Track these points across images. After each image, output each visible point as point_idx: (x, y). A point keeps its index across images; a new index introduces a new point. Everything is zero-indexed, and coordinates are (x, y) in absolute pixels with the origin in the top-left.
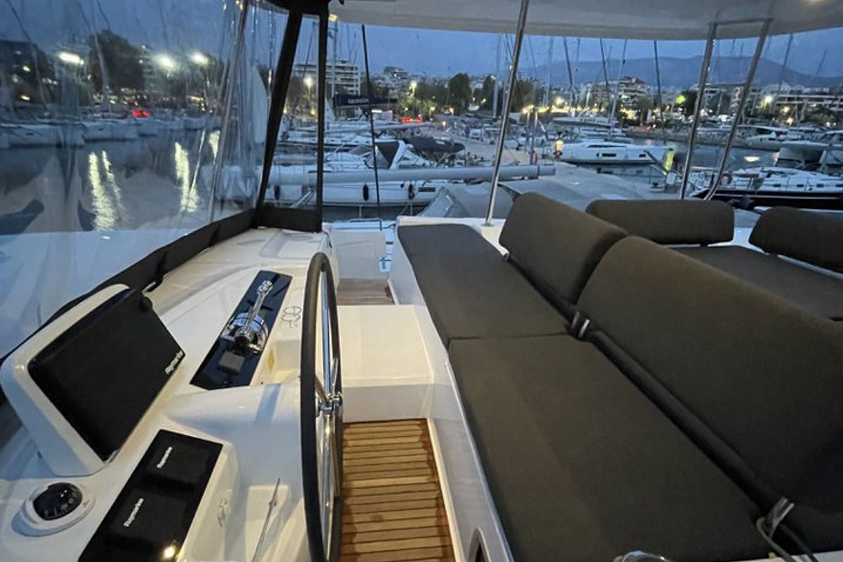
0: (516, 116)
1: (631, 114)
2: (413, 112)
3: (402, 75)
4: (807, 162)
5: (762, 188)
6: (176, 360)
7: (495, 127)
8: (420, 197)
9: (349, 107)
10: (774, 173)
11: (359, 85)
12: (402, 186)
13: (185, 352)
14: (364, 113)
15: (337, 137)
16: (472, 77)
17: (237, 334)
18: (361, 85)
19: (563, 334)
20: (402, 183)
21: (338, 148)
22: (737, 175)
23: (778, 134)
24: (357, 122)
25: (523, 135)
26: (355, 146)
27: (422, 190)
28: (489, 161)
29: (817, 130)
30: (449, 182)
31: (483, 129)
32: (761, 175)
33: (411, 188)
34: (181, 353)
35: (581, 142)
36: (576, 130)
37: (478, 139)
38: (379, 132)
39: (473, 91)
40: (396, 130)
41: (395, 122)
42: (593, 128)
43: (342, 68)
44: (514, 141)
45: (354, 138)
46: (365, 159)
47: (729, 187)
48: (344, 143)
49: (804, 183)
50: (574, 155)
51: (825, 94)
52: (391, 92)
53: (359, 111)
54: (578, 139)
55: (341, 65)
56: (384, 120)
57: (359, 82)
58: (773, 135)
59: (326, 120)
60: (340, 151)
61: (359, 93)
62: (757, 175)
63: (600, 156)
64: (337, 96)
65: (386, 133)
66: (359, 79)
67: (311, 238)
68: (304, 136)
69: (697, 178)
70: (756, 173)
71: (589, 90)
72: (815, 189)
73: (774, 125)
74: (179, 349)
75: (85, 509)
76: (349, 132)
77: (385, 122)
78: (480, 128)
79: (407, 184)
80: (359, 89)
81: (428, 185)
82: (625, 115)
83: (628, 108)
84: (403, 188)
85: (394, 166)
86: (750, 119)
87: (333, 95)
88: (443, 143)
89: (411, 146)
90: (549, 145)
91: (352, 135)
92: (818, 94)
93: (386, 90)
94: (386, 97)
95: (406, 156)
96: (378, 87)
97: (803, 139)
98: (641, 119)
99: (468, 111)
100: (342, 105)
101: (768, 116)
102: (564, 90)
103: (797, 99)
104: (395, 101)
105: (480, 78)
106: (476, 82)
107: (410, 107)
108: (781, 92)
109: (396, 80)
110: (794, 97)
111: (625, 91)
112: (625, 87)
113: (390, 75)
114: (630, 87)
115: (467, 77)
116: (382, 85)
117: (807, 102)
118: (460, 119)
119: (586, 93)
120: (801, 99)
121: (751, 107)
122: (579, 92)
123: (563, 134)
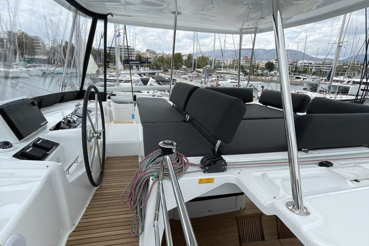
0: (201, 70)
1: (248, 71)
2: (158, 68)
3: (154, 53)
6: (44, 123)
7: (193, 74)
9: (131, 65)
11: (135, 57)
12: (148, 92)
13: (48, 122)
14: (136, 68)
15: (124, 77)
16: (184, 55)
17: (67, 120)
18: (136, 57)
19: (182, 121)
21: (124, 81)
23: (304, 79)
25: (204, 78)
29: (318, 77)
31: (188, 76)
34: (46, 122)
35: (227, 80)
36: (226, 76)
37: (185, 79)
38: (142, 75)
39: (184, 60)
44: (200, 80)
48: (126, 80)
50: (225, 86)
51: (320, 64)
52: (149, 59)
54: (226, 79)
55: (127, 48)
57: (135, 56)
58: (302, 79)
61: (135, 59)
63: (235, 86)
64: (125, 60)
66: (135, 54)
71: (232, 61)
73: (302, 76)
74: (46, 120)
75: (13, 149)
78: (187, 75)
80: (134, 58)
82: (246, 71)
83: (247, 69)
84: (149, 94)
86: (293, 73)
87: (123, 60)
88: (168, 79)
89: (155, 80)
92: (318, 64)
93: (147, 59)
94: (146, 61)
95: (152, 84)
96: (143, 58)
97: (312, 80)
98: (252, 73)
99: (182, 68)
100: (127, 64)
101: (300, 72)
102: (222, 61)
103: (310, 66)
104: (150, 63)
105: (186, 55)
106: (185, 57)
107: (157, 66)
108: (305, 64)
109: (151, 55)
110: (309, 65)
111: (246, 62)
112: (245, 60)
113: (149, 53)
114: (247, 60)
115: (181, 54)
116: (145, 57)
117: (314, 67)
118: (178, 71)
119: (230, 62)
120: (312, 66)
121: (293, 68)
122: (228, 62)
123: (219, 77)
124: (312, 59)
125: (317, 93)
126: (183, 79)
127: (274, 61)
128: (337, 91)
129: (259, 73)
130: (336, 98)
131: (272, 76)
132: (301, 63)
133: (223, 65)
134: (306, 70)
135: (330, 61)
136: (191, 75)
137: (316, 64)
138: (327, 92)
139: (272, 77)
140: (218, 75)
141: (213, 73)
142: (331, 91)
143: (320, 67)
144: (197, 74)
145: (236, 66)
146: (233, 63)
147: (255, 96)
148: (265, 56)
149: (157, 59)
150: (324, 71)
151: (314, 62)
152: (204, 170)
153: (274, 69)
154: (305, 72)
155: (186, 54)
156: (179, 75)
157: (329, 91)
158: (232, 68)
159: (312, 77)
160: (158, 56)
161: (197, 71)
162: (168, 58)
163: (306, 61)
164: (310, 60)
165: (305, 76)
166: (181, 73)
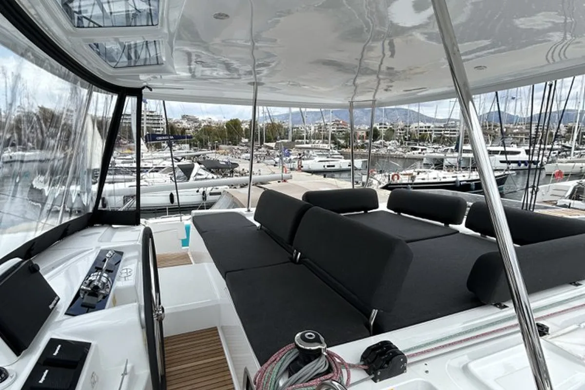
0: (273, 145)
1: (342, 142)
2: (203, 145)
3: (195, 120)
4: (435, 165)
5: (416, 181)
6: (55, 302)
7: (260, 152)
8: (210, 198)
9: (157, 142)
10: (420, 172)
12: (198, 191)
13: (60, 297)
14: (168, 145)
15: (149, 162)
16: (243, 121)
17: (92, 286)
18: (166, 127)
19: (288, 262)
20: (197, 189)
21: (150, 170)
22: (402, 175)
23: (422, 150)
24: (164, 152)
25: (278, 156)
26: (163, 168)
27: (211, 194)
28: (257, 174)
29: (441, 147)
30: (230, 188)
32: (415, 174)
33: (204, 193)
34: (57, 298)
35: (314, 159)
36: (311, 152)
38: (180, 158)
39: (244, 129)
40: (192, 156)
41: (191, 151)
42: (319, 151)
43: (151, 116)
44: (272, 160)
45: (161, 162)
46: (170, 176)
47: (399, 182)
48: (154, 166)
49: (436, 177)
50: (310, 167)
51: (441, 127)
52: (187, 131)
53: (165, 145)
54: (311, 157)
55: (151, 114)
56: (183, 150)
58: (420, 151)
59: (141, 151)
60: (152, 171)
61: (165, 133)
62: (412, 174)
63: (326, 167)
64: (149, 134)
65: (185, 158)
67: (134, 229)
68: (123, 163)
69: (381, 177)
70: (411, 172)
71: (317, 128)
72: (443, 180)
73: (419, 145)
74: (56, 295)
75: (12, 379)
76: (158, 158)
77: (184, 151)
79: (201, 190)
80: (165, 129)
81: (214, 191)
82: (339, 142)
83: (340, 139)
84: (199, 193)
85: (191, 179)
86: (407, 142)
87: (145, 135)
88: (224, 163)
89: (203, 166)
90: (294, 162)
91: (160, 161)
92: (439, 127)
93: (184, 130)
94: (184, 135)
95: (200, 172)
96: (178, 128)
97: (434, 152)
98: (348, 144)
99: (242, 142)
100: (153, 141)
101: (416, 140)
102: (301, 128)
103: (429, 130)
104: (191, 137)
105: (246, 122)
106: (245, 124)
107: (201, 141)
108: (420, 127)
109: (190, 123)
110: (427, 129)
111: (337, 128)
112: (337, 126)
113: (187, 120)
114: (340, 126)
115: (239, 121)
116: (181, 127)
117: (434, 132)
118: (236, 147)
119: (315, 130)
120: (431, 131)
121: (406, 135)
122: (311, 129)
123: (302, 155)
124: (430, 120)
125: (444, 171)
126: (245, 159)
127: (377, 125)
128: (470, 166)
129: (359, 144)
130: (471, 177)
131: (377, 147)
132: (416, 127)
133: (305, 134)
134: (424, 136)
135: (454, 122)
136: (258, 153)
137: (436, 127)
138: (457, 169)
139: (377, 149)
140: (300, 152)
141: (292, 148)
142: (462, 166)
143: (441, 131)
144: (268, 152)
145: (324, 136)
146: (319, 131)
147: (359, 182)
148: (365, 120)
149: (200, 129)
150: (448, 137)
151: (433, 124)
152: (373, 376)
153: (379, 137)
154: (423, 139)
155: (245, 120)
156: (238, 153)
157: (459, 167)
158: (318, 139)
159: (433, 146)
160: (203, 125)
161: (267, 147)
162: (219, 128)
163: (421, 124)
164: (427, 122)
165: (423, 146)
166: (240, 150)
